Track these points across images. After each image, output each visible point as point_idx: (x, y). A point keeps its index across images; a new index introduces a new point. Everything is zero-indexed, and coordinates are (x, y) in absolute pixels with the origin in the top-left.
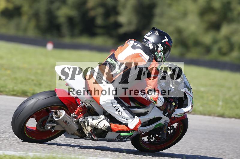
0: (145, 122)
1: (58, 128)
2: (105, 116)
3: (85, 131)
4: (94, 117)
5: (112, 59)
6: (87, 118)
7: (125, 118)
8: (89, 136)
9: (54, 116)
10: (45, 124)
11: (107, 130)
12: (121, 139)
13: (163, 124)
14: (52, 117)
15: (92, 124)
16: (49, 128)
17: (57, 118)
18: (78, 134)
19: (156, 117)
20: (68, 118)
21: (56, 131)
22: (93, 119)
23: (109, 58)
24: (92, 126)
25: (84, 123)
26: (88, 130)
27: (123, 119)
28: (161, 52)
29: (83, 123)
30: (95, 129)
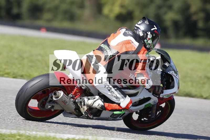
0: (135, 102)
1: (57, 107)
2: (99, 96)
3: (82, 110)
4: (89, 97)
5: (105, 45)
6: (83, 98)
7: (117, 98)
8: (85, 115)
9: (54, 96)
10: (46, 103)
11: (101, 109)
12: (114, 118)
13: (152, 103)
14: (52, 97)
15: (88, 103)
16: (49, 107)
17: (56, 98)
18: (75, 113)
19: (145, 97)
20: (66, 98)
21: (55, 111)
22: (89, 99)
23: (102, 43)
24: (88, 106)
25: (81, 102)
26: (84, 109)
27: (116, 99)
28: (150, 39)
29: (79, 103)
30: (90, 108)
